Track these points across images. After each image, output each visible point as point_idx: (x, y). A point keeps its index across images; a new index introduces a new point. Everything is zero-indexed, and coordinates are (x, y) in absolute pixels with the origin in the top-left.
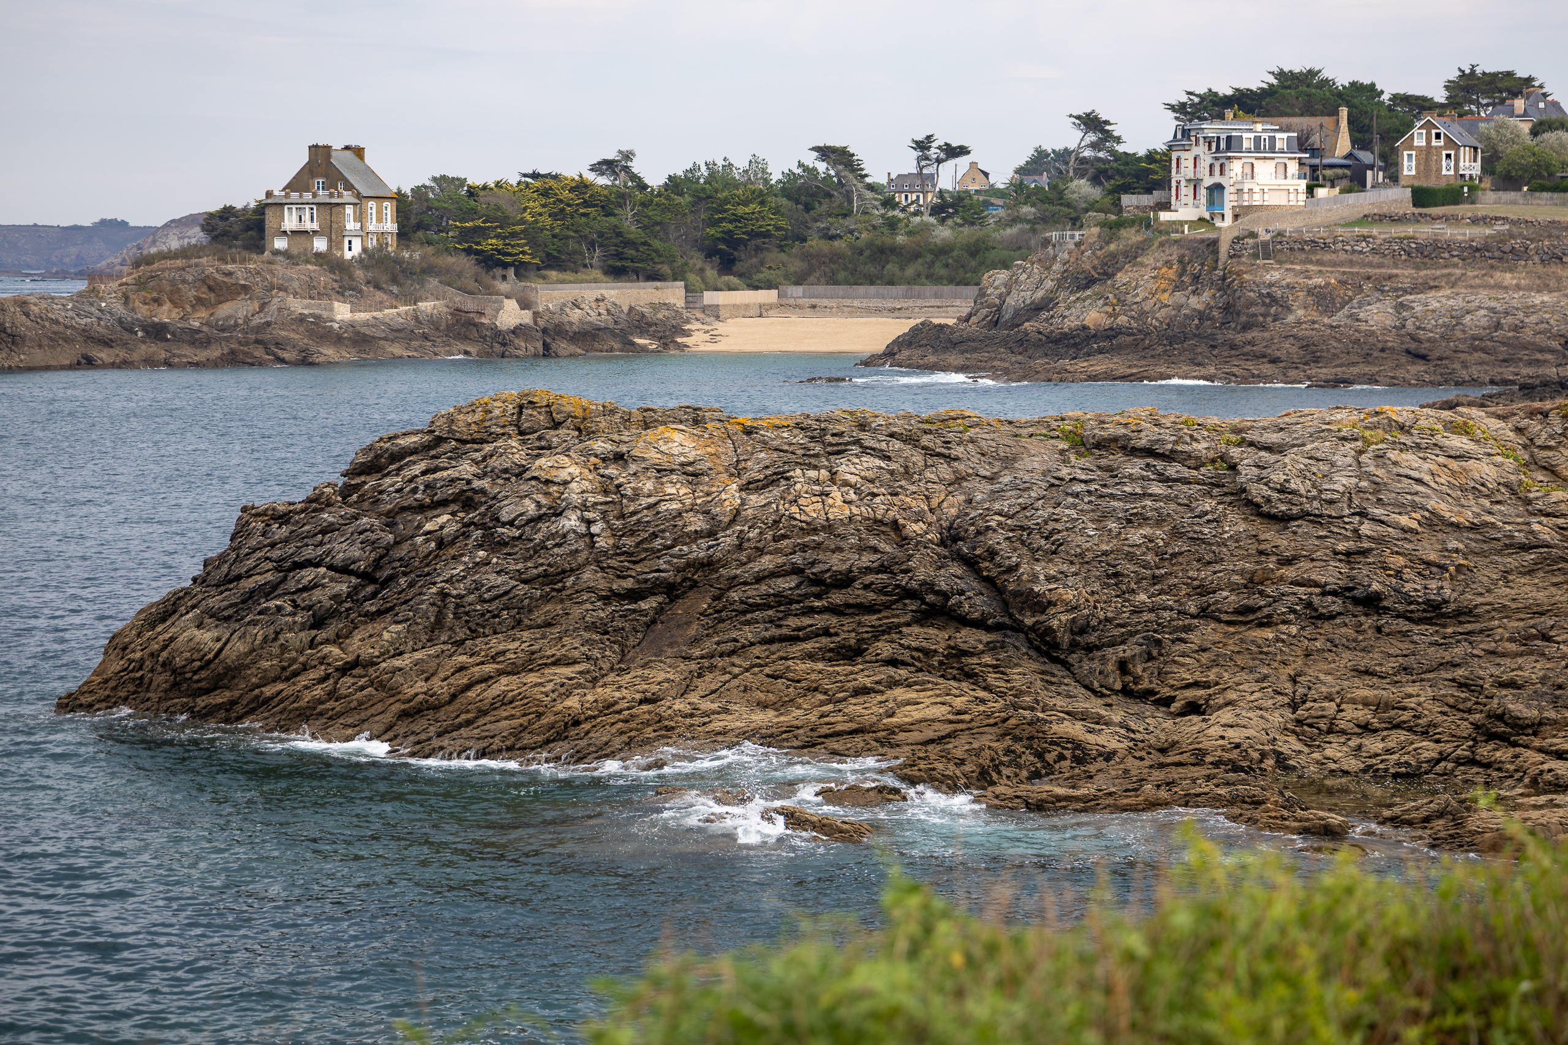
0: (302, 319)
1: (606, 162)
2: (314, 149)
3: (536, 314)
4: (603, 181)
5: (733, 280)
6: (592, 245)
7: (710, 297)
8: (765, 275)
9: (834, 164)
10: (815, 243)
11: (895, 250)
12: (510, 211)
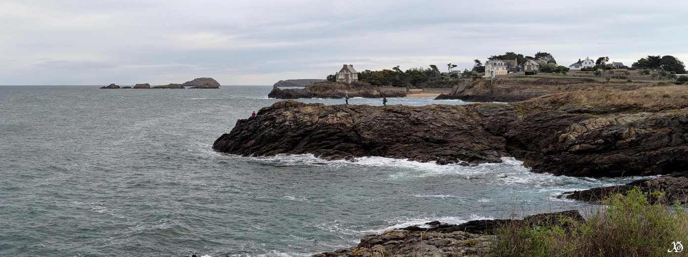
0: (340, 93)
1: (395, 68)
2: (344, 65)
3: (380, 93)
4: (395, 71)
5: (415, 87)
6: (391, 81)
7: (411, 90)
8: (420, 86)
9: (433, 68)
10: (429, 81)
11: (442, 82)
12: (377, 76)
